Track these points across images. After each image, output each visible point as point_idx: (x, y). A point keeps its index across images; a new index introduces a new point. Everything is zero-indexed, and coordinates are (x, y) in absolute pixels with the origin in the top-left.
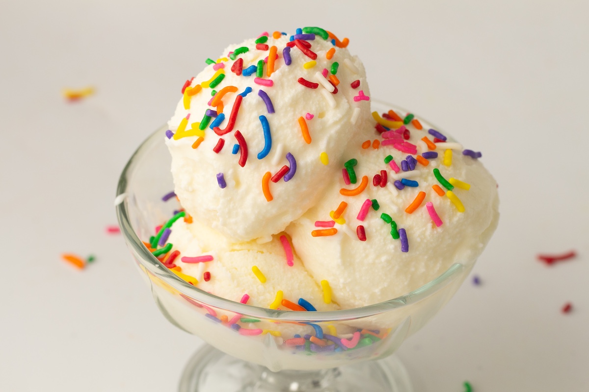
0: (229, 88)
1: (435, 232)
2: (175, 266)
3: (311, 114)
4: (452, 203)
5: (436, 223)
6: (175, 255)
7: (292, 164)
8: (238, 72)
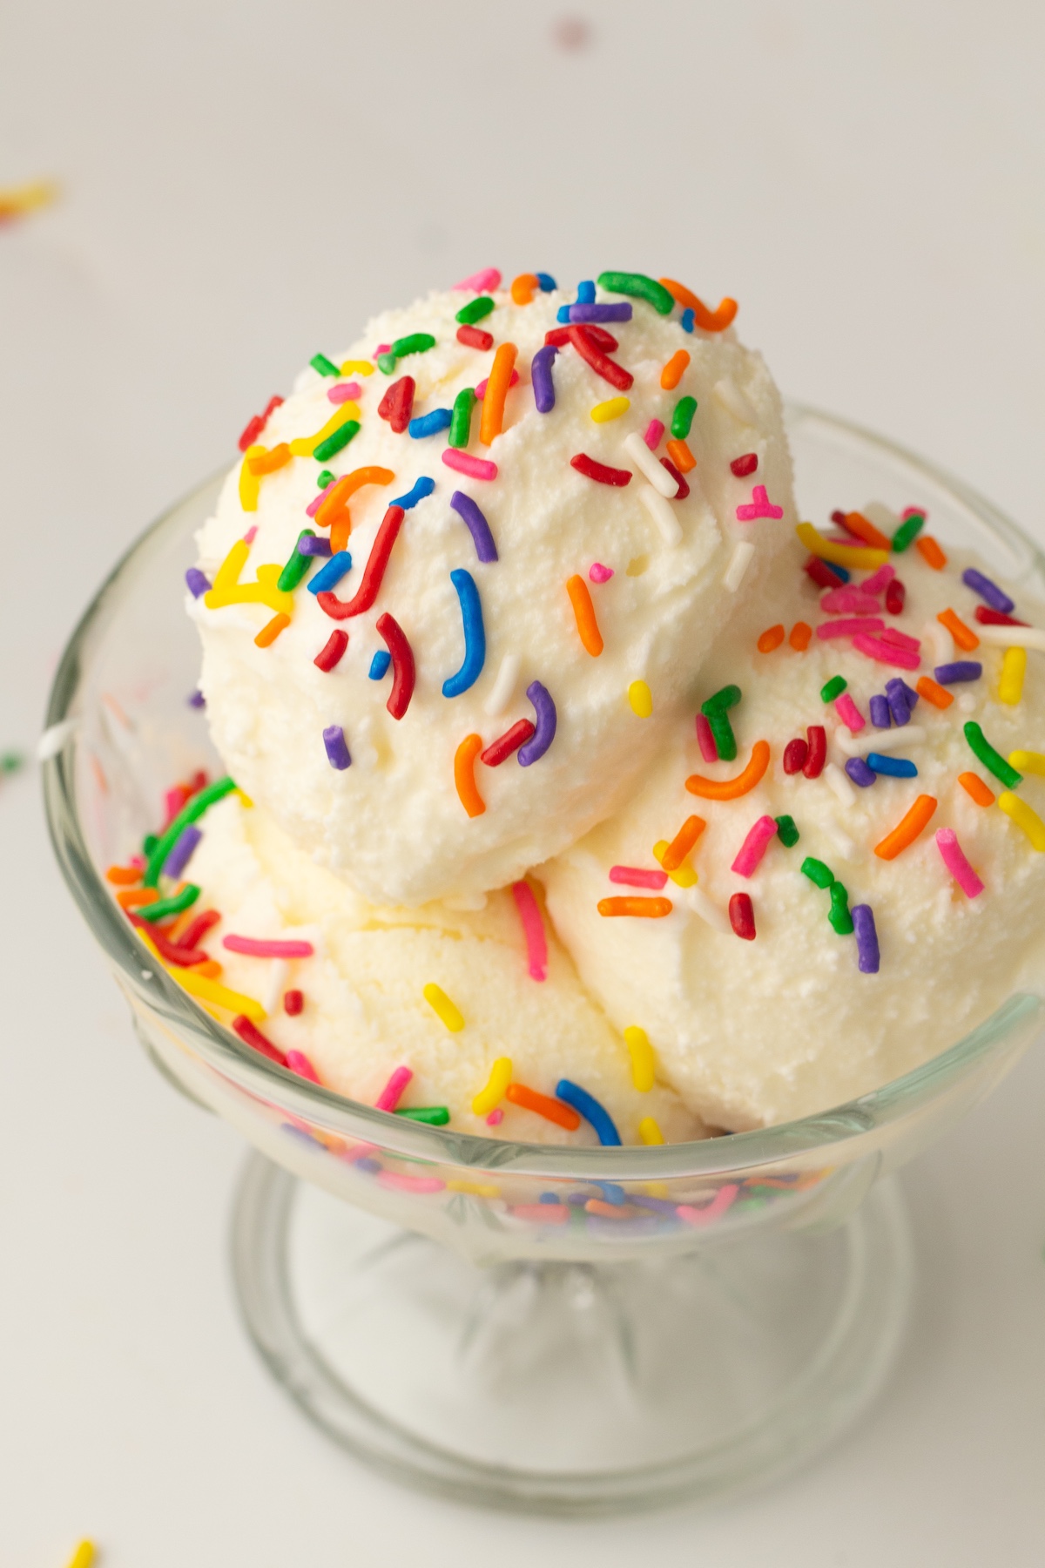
0: (368, 473)
1: (961, 914)
2: (204, 958)
3: (606, 563)
4: (1015, 825)
5: (963, 887)
6: (206, 924)
7: (542, 718)
8: (398, 424)
